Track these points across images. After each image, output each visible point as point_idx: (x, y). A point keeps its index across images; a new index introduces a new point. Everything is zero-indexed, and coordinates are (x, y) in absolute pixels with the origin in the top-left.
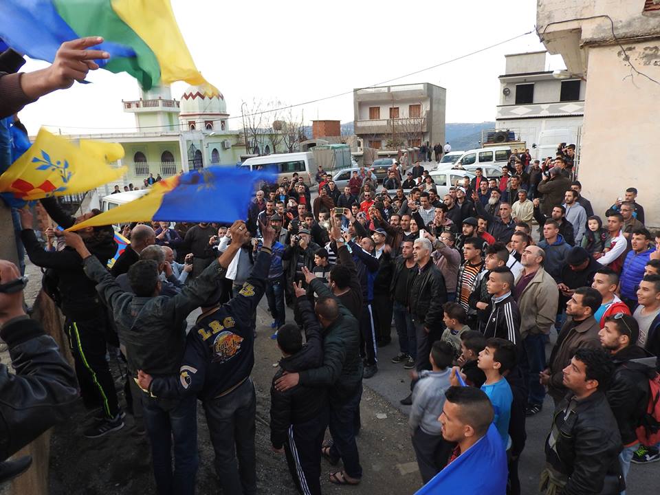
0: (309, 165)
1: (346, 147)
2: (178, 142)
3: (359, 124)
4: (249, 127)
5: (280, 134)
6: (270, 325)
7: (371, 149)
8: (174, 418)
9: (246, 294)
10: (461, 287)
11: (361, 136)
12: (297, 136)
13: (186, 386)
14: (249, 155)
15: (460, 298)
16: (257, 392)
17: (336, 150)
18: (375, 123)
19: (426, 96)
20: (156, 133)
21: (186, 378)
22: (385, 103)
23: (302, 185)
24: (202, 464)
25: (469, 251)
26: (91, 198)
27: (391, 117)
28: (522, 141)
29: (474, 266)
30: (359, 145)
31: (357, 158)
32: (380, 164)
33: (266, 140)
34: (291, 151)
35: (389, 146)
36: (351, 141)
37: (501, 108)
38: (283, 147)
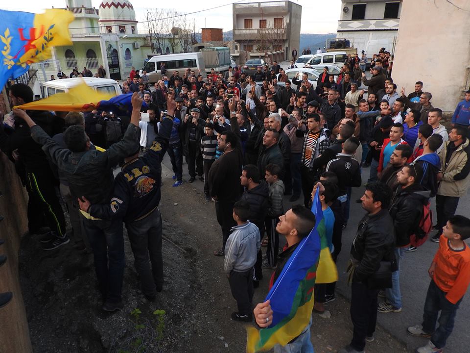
0: (199, 63)
1: (227, 49)
2: (99, 42)
3: (236, 32)
4: (153, 32)
5: (177, 38)
6: (172, 177)
7: (245, 52)
8: (108, 234)
9: (156, 150)
10: (305, 149)
11: (238, 41)
12: (190, 40)
13: (114, 211)
14: (154, 54)
15: (304, 156)
16: (163, 221)
17: (219, 52)
18: (248, 32)
19: (287, 11)
20: (81, 34)
21: (115, 206)
22: (256, 15)
23: (193, 76)
24: (126, 266)
25: (311, 123)
26: (33, 84)
27: (260, 28)
28: (355, 48)
29: (314, 134)
30: (237, 49)
31: (235, 58)
32: (251, 63)
33: (167, 42)
34: (186, 52)
35: (259, 49)
36: (230, 45)
37: (341, 22)
38: (180, 48)
